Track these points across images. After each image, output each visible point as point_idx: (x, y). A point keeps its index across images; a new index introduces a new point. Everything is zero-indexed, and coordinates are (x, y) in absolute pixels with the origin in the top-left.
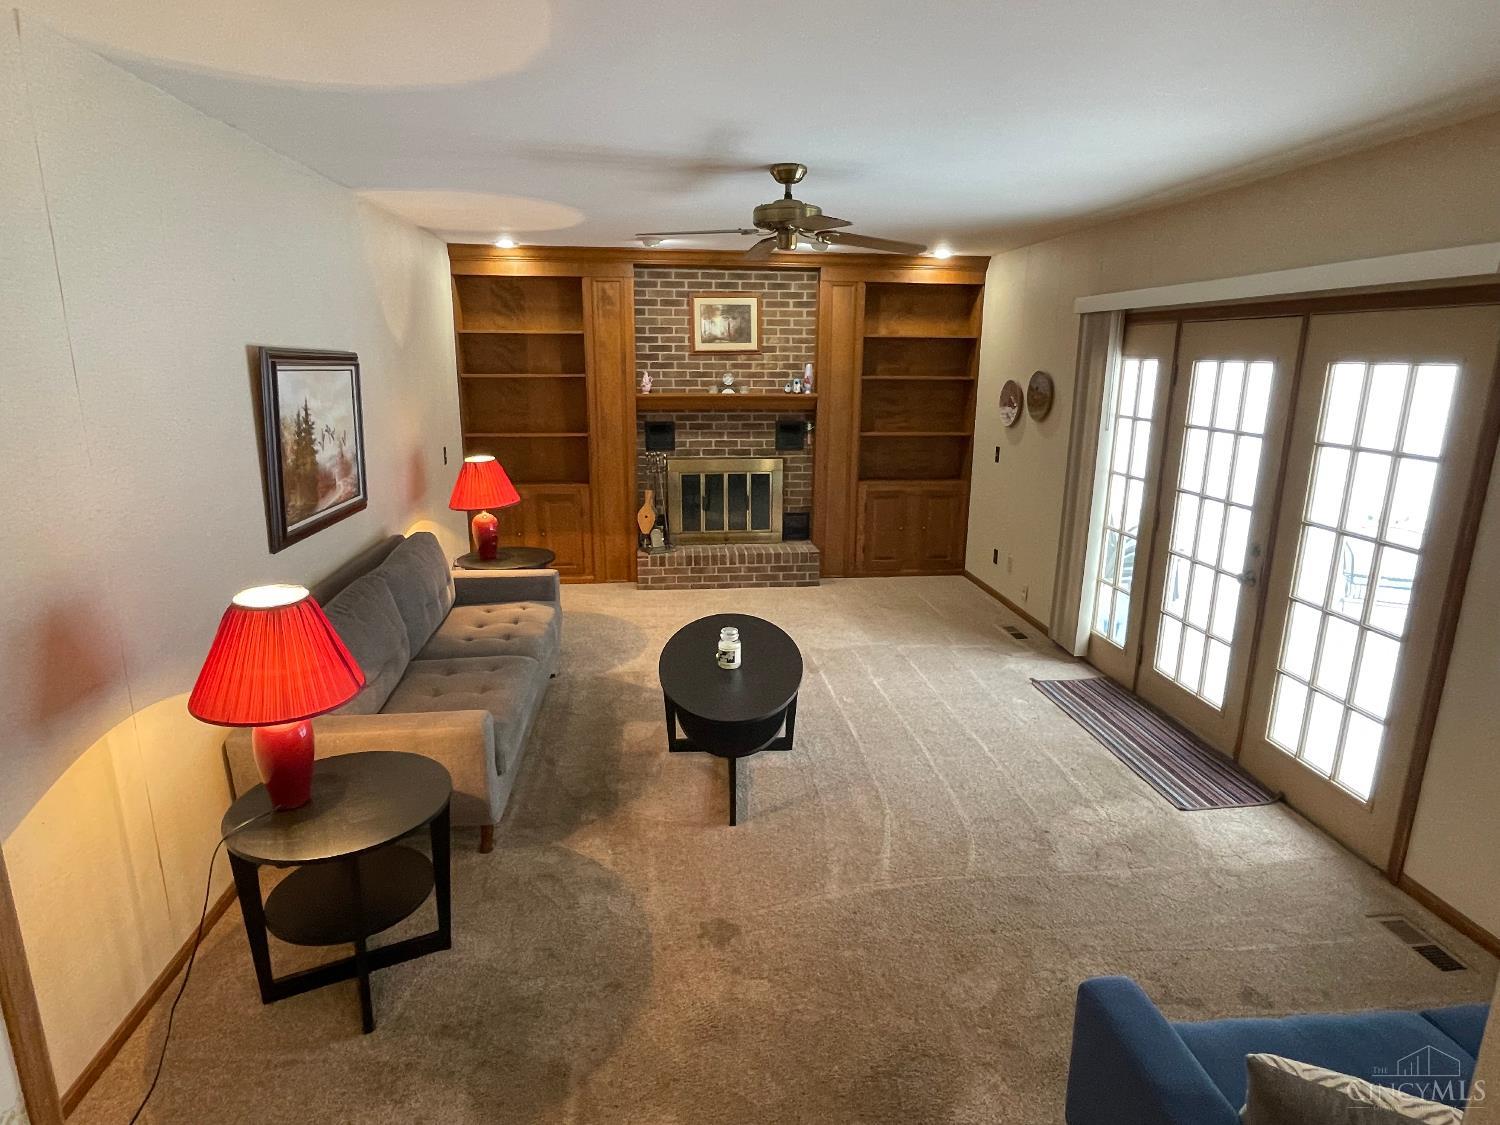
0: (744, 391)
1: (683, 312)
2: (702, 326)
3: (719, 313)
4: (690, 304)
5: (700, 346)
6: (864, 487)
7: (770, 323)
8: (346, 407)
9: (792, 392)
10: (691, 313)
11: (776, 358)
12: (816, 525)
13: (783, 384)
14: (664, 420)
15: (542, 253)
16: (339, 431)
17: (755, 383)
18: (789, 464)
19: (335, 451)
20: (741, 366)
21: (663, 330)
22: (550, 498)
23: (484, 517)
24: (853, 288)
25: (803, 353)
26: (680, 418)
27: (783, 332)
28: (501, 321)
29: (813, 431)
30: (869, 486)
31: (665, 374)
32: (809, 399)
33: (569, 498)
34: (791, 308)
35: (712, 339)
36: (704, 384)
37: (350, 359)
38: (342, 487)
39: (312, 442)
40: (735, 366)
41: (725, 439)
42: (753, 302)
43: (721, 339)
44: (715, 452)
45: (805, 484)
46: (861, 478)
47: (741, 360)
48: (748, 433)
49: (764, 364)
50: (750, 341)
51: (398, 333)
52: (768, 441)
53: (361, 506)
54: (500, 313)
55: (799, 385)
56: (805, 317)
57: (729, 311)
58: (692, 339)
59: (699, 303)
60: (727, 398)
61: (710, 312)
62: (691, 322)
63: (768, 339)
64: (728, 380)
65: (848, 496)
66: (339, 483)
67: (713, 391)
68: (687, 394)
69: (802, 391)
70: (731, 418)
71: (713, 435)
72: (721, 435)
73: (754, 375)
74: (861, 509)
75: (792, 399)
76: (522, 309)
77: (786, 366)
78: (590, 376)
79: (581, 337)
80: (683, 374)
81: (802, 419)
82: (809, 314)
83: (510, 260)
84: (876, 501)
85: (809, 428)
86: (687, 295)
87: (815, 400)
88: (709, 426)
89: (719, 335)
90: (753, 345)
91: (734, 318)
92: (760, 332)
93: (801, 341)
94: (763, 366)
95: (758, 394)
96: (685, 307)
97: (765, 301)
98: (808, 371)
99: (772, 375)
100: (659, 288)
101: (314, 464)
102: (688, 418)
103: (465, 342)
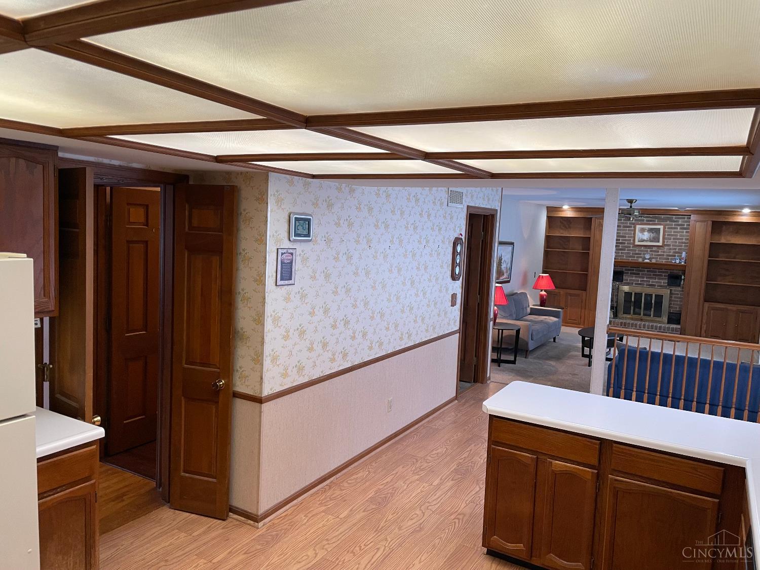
0: (654, 261)
1: (632, 230)
2: (639, 235)
3: (646, 231)
4: (635, 227)
5: (637, 243)
6: (707, 305)
7: (668, 235)
8: (509, 256)
9: (675, 262)
10: (635, 230)
11: (670, 249)
12: (683, 318)
13: (671, 259)
14: (619, 270)
15: (578, 209)
16: (507, 261)
17: (660, 258)
18: (673, 292)
19: (505, 266)
20: (655, 251)
21: (623, 237)
22: (571, 295)
23: (543, 293)
24: (706, 223)
25: (683, 247)
26: (626, 270)
27: (674, 239)
28: (561, 231)
29: (684, 279)
30: (709, 304)
31: (621, 253)
32: (682, 266)
33: (578, 295)
34: (679, 230)
35: (643, 241)
36: (638, 257)
37: (512, 244)
38: (505, 276)
39: (501, 263)
40: (651, 251)
41: (645, 279)
42: (661, 227)
43: (647, 241)
44: (640, 284)
45: (680, 301)
46: (705, 301)
47: (654, 249)
48: (656, 278)
49: (664, 251)
50: (659, 242)
51: (526, 236)
52: (664, 282)
53: (508, 282)
54: (562, 229)
55: (678, 260)
56: (685, 234)
57: (650, 230)
58: (634, 240)
59: (638, 227)
60: (647, 263)
61: (642, 230)
62: (634, 234)
63: (667, 242)
64: (647, 256)
65: (698, 308)
66: (505, 274)
67: (640, 260)
68: (630, 261)
69: (680, 263)
70: (648, 271)
71: (640, 277)
72: (643, 278)
73: (660, 255)
74: (705, 314)
75: (676, 265)
76: (570, 227)
77: (674, 253)
78: (591, 252)
79: (590, 237)
80: (628, 253)
81: (680, 274)
82: (686, 232)
83: (567, 211)
84: (712, 311)
85: (683, 277)
86: (634, 224)
87: (685, 266)
88: (639, 274)
89: (645, 239)
90: (660, 244)
91: (653, 233)
92: (664, 238)
93: (682, 243)
94: (664, 252)
95: (661, 263)
96: (633, 228)
97: (667, 227)
98: (684, 254)
99: (668, 255)
100: (622, 221)
101: (501, 268)
102: (629, 270)
103: (548, 238)
